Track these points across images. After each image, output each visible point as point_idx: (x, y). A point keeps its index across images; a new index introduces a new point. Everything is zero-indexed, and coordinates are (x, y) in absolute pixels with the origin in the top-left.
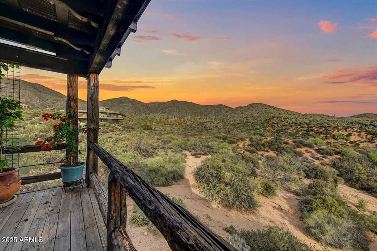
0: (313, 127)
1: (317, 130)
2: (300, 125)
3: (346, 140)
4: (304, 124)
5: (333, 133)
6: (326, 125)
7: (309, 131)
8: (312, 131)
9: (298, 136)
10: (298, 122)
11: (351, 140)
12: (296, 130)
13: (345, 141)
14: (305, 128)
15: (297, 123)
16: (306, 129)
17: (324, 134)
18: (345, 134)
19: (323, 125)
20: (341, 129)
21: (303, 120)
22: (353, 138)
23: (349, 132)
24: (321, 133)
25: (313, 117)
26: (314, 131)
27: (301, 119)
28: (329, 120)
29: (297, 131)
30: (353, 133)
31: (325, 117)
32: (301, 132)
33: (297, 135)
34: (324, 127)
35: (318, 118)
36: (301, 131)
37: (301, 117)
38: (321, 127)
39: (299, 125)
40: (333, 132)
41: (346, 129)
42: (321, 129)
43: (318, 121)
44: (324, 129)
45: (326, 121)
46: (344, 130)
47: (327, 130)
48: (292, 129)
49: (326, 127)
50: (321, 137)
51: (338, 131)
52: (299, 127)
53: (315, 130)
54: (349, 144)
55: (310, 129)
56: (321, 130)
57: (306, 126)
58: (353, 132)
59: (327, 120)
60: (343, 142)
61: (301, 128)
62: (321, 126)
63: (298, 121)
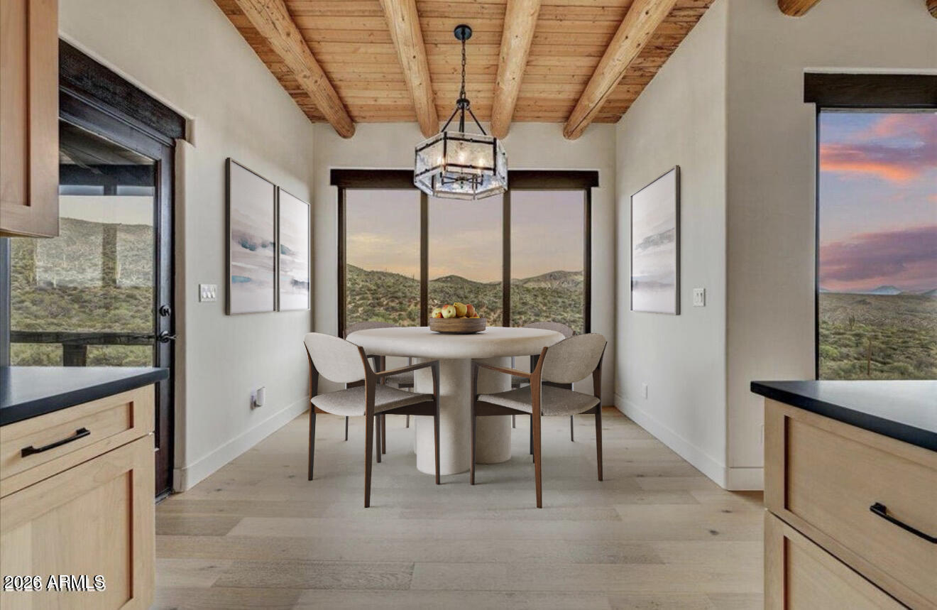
0: (380, 299)
1: (387, 304)
2: (360, 294)
4: (367, 292)
5: (409, 309)
6: (400, 294)
7: (374, 307)
8: (380, 305)
9: (356, 317)
10: (357, 287)
12: (353, 304)
14: (369, 300)
15: (354, 291)
16: (369, 302)
17: (397, 311)
19: (395, 295)
21: (366, 284)
24: (393, 308)
25: (383, 278)
26: (382, 306)
27: (362, 281)
28: (407, 284)
29: (355, 306)
31: (401, 279)
32: (362, 309)
33: (355, 315)
34: (396, 298)
35: (391, 281)
36: (361, 306)
37: (363, 277)
38: (394, 298)
39: (358, 295)
40: (410, 305)
42: (393, 301)
43: (389, 287)
44: (397, 301)
45: (401, 287)
47: (401, 303)
49: (400, 298)
50: (391, 317)
51: (416, 306)
52: (358, 298)
53: (385, 303)
55: (376, 301)
56: (393, 304)
57: (369, 296)
59: (404, 286)
61: (361, 299)
62: (392, 297)
63: (356, 285)
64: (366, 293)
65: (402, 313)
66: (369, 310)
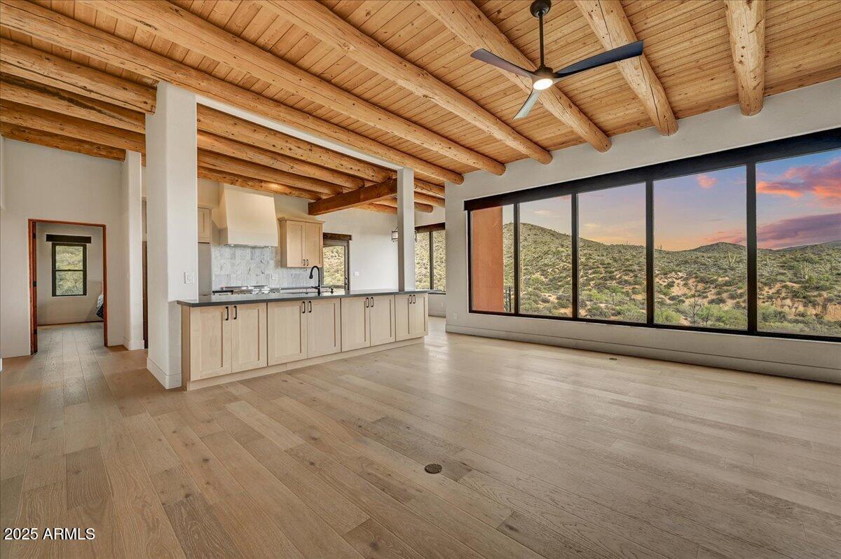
0: (613, 272)
1: (620, 278)
2: (593, 268)
3: (664, 294)
7: (606, 280)
8: (612, 278)
10: (591, 262)
11: (673, 295)
12: (585, 278)
13: (663, 296)
14: (601, 274)
15: (587, 265)
16: (602, 276)
18: (664, 284)
20: (658, 275)
21: (601, 258)
22: (675, 291)
23: (670, 280)
24: (626, 282)
26: (615, 279)
27: (598, 255)
29: (586, 280)
30: (677, 282)
32: (594, 282)
33: (586, 289)
34: (632, 271)
35: (630, 255)
36: (593, 279)
37: (600, 251)
39: (590, 269)
41: (665, 274)
42: (627, 274)
43: (628, 260)
44: (632, 274)
45: (642, 259)
46: (663, 276)
49: (636, 271)
52: (590, 271)
53: (617, 277)
55: (608, 274)
56: (627, 278)
57: (602, 270)
58: (676, 279)
60: (659, 298)
61: (594, 273)
62: (626, 270)
63: (591, 260)
64: (599, 267)
65: (637, 286)
66: (600, 284)
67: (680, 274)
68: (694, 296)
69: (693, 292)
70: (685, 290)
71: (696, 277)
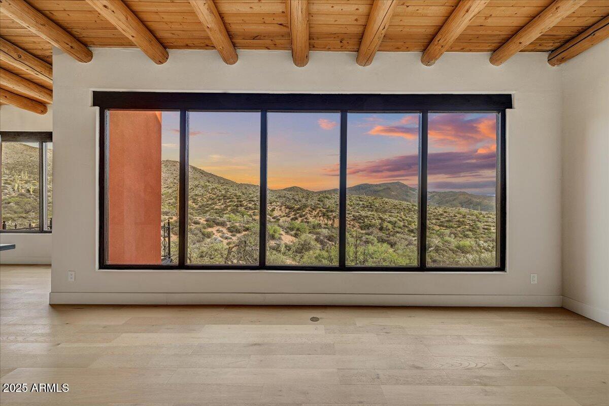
0: (242, 202)
3: (271, 216)
8: (241, 206)
10: (228, 194)
11: (275, 215)
14: (235, 202)
15: (226, 196)
16: (235, 204)
18: (271, 209)
21: (235, 192)
23: (273, 207)
30: (276, 208)
32: (230, 208)
34: (253, 201)
36: (230, 206)
39: (228, 199)
41: (271, 203)
42: (250, 203)
44: (253, 203)
48: (220, 204)
49: (255, 201)
52: (228, 200)
53: (245, 204)
54: (272, 220)
55: (239, 203)
57: (236, 200)
60: (269, 218)
61: (230, 202)
62: (249, 201)
64: (233, 198)
65: (256, 211)
66: (234, 209)
67: (278, 203)
68: (284, 216)
69: (284, 214)
70: (280, 213)
71: (285, 206)
